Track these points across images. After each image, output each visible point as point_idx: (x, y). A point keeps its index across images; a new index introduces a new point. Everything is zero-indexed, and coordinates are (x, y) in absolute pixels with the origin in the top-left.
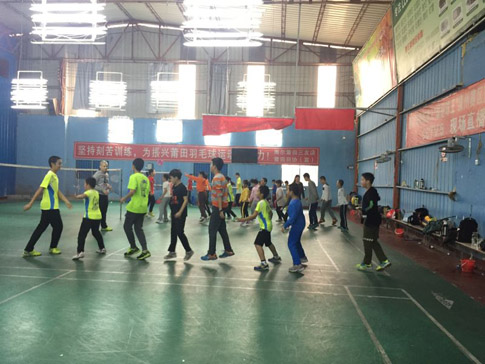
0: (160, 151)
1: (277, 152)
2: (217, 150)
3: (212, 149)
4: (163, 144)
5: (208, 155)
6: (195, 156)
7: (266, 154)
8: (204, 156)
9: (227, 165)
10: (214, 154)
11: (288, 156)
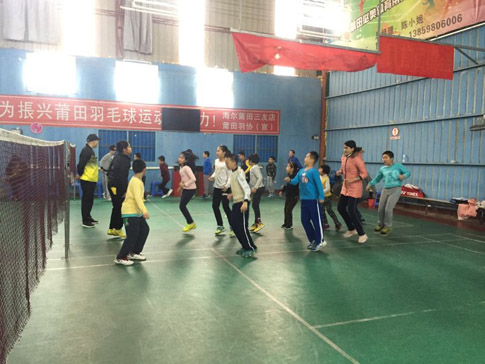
0: (35, 107)
1: (226, 115)
2: (137, 109)
3: (128, 108)
4: (38, 95)
5: (122, 117)
6: (100, 118)
7: (211, 119)
8: (116, 119)
9: (154, 133)
10: (132, 117)
11: (241, 121)
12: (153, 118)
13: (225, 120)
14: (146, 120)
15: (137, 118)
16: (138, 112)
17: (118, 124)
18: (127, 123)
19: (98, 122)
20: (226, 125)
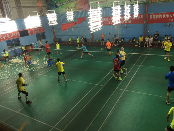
5: (11, 36)
6: (5, 38)
7: (30, 31)
8: (9, 37)
9: (19, 38)
10: (13, 35)
11: (36, 30)
12: (17, 34)
13: (33, 31)
14: (16, 35)
15: (14, 35)
16: (14, 34)
17: (10, 38)
18: (12, 37)
19: (5, 39)
20: (34, 32)
